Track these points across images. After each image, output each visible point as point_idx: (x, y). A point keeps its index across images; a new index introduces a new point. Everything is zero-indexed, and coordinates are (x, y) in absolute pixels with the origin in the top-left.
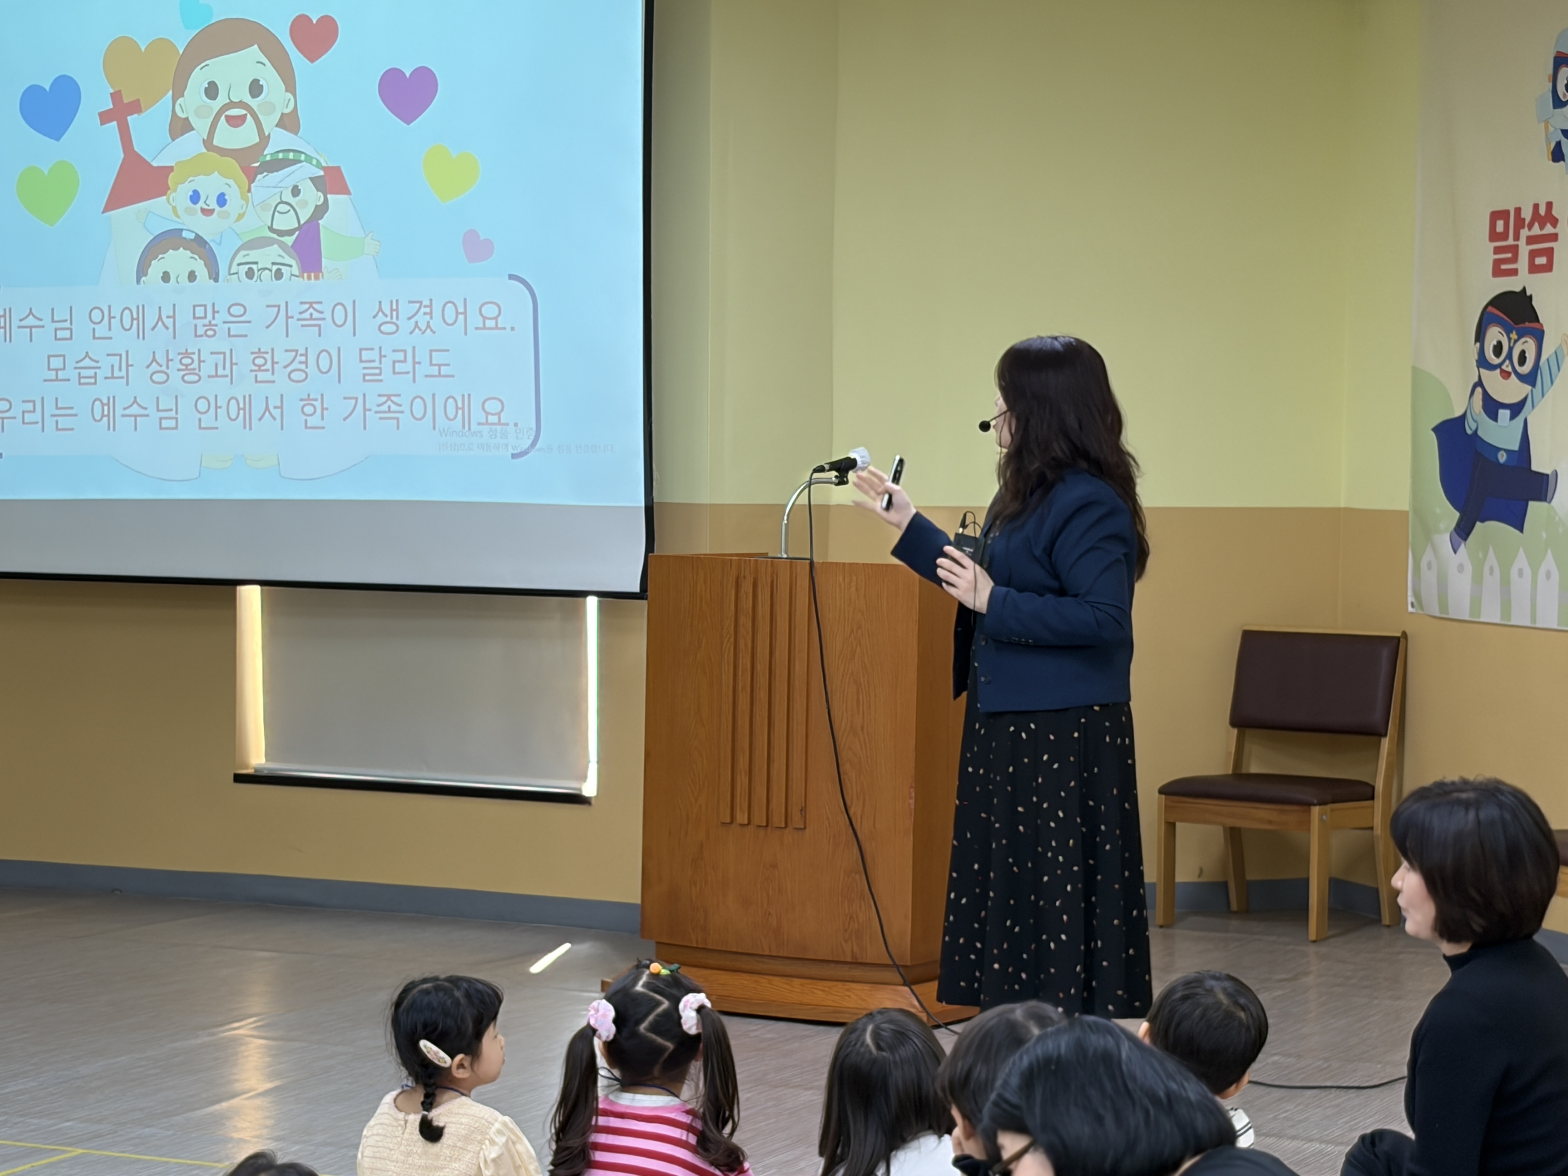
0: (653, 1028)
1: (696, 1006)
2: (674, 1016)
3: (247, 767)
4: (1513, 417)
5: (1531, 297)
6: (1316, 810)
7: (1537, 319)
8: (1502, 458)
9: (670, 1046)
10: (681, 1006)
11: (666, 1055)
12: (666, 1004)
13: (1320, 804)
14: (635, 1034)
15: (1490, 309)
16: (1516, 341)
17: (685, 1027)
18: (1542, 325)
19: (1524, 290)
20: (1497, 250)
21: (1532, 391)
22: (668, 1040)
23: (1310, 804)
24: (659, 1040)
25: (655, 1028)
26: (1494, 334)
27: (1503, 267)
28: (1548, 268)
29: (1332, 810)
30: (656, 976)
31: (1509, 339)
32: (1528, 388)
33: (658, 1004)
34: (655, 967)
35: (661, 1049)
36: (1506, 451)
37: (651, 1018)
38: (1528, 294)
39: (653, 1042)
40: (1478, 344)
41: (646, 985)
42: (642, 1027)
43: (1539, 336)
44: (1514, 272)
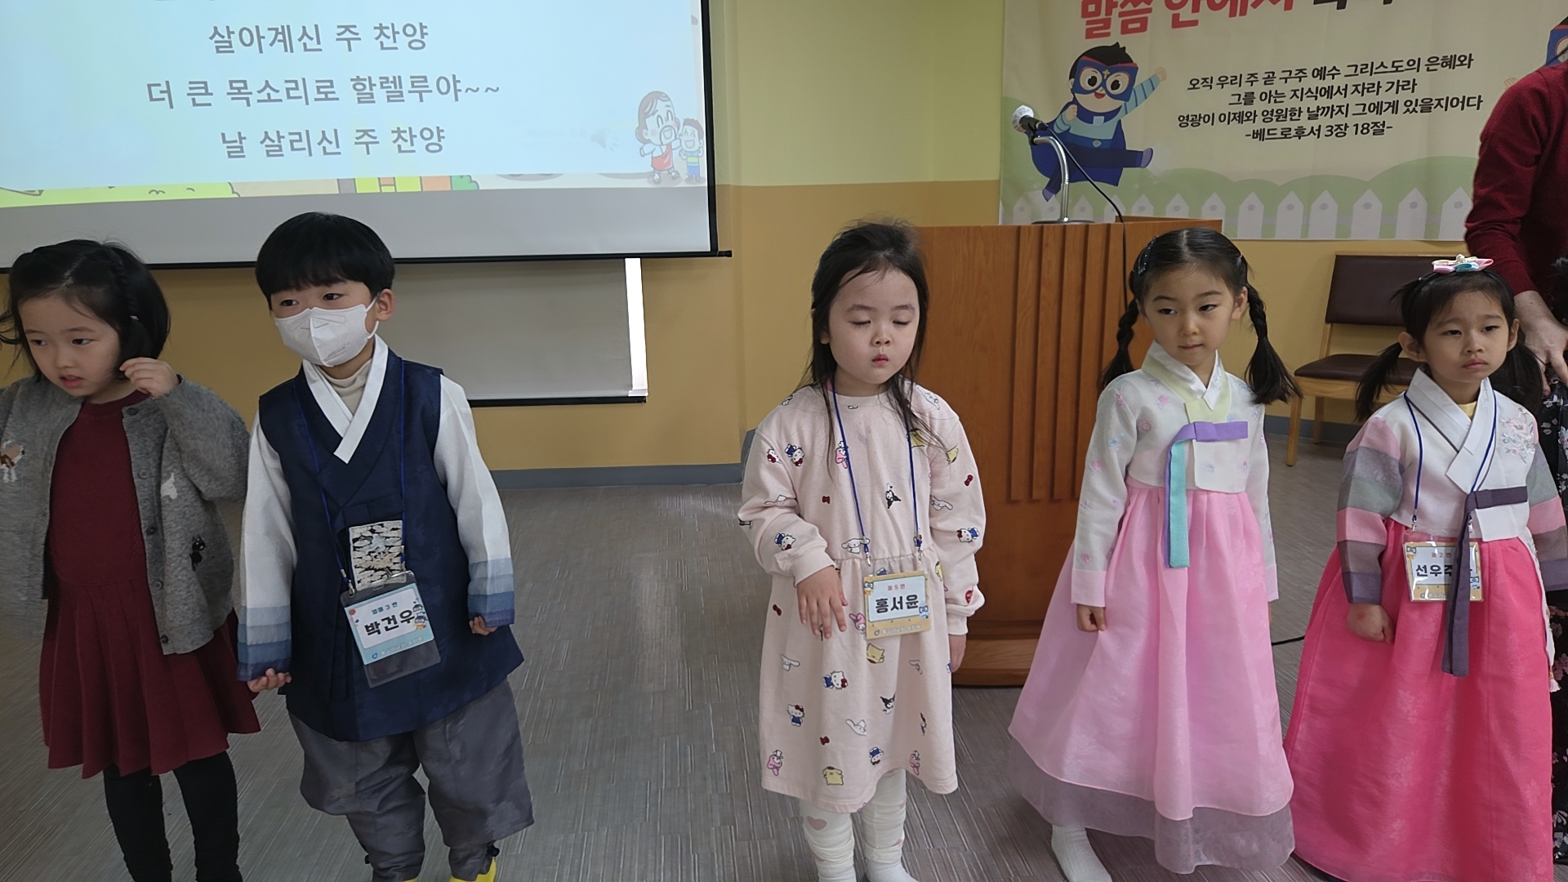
4: (1105, 121)
5: (1124, 48)
7: (1131, 61)
8: (1097, 144)
15: (1084, 58)
16: (1108, 76)
18: (1136, 64)
19: (1118, 43)
20: (1088, 23)
21: (1125, 104)
26: (1087, 74)
27: (1095, 32)
28: (1143, 28)
31: (1103, 75)
32: (1121, 103)
36: (1100, 140)
38: (1121, 46)
40: (1073, 80)
43: (1132, 72)
44: (1108, 35)
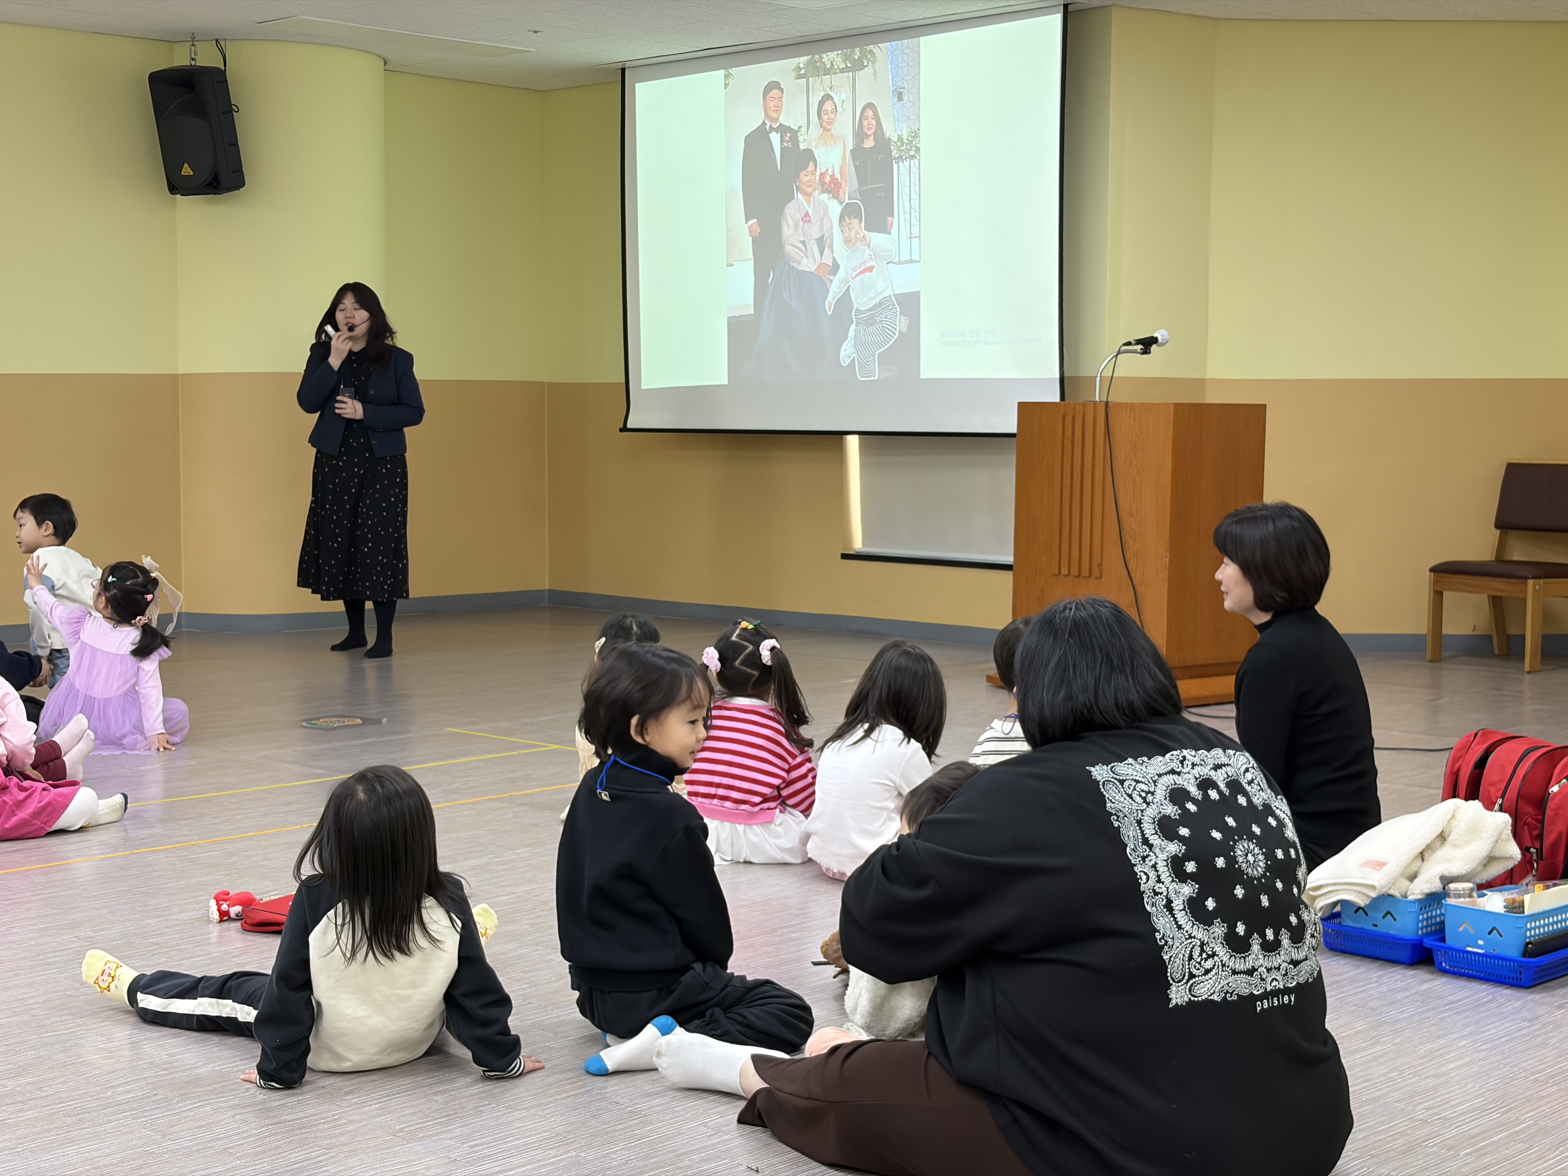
0: (743, 663)
1: (769, 648)
2: (756, 655)
3: (851, 550)
6: (1531, 582)
9: (756, 673)
10: (761, 648)
11: (754, 679)
12: (751, 647)
13: (1534, 578)
14: (733, 667)
17: (764, 662)
22: (754, 670)
23: (1527, 578)
24: (749, 670)
25: (744, 663)
29: (1544, 583)
30: (745, 629)
33: (747, 647)
34: (744, 624)
35: (751, 676)
37: (742, 657)
39: (745, 672)
41: (739, 636)
42: (737, 663)
